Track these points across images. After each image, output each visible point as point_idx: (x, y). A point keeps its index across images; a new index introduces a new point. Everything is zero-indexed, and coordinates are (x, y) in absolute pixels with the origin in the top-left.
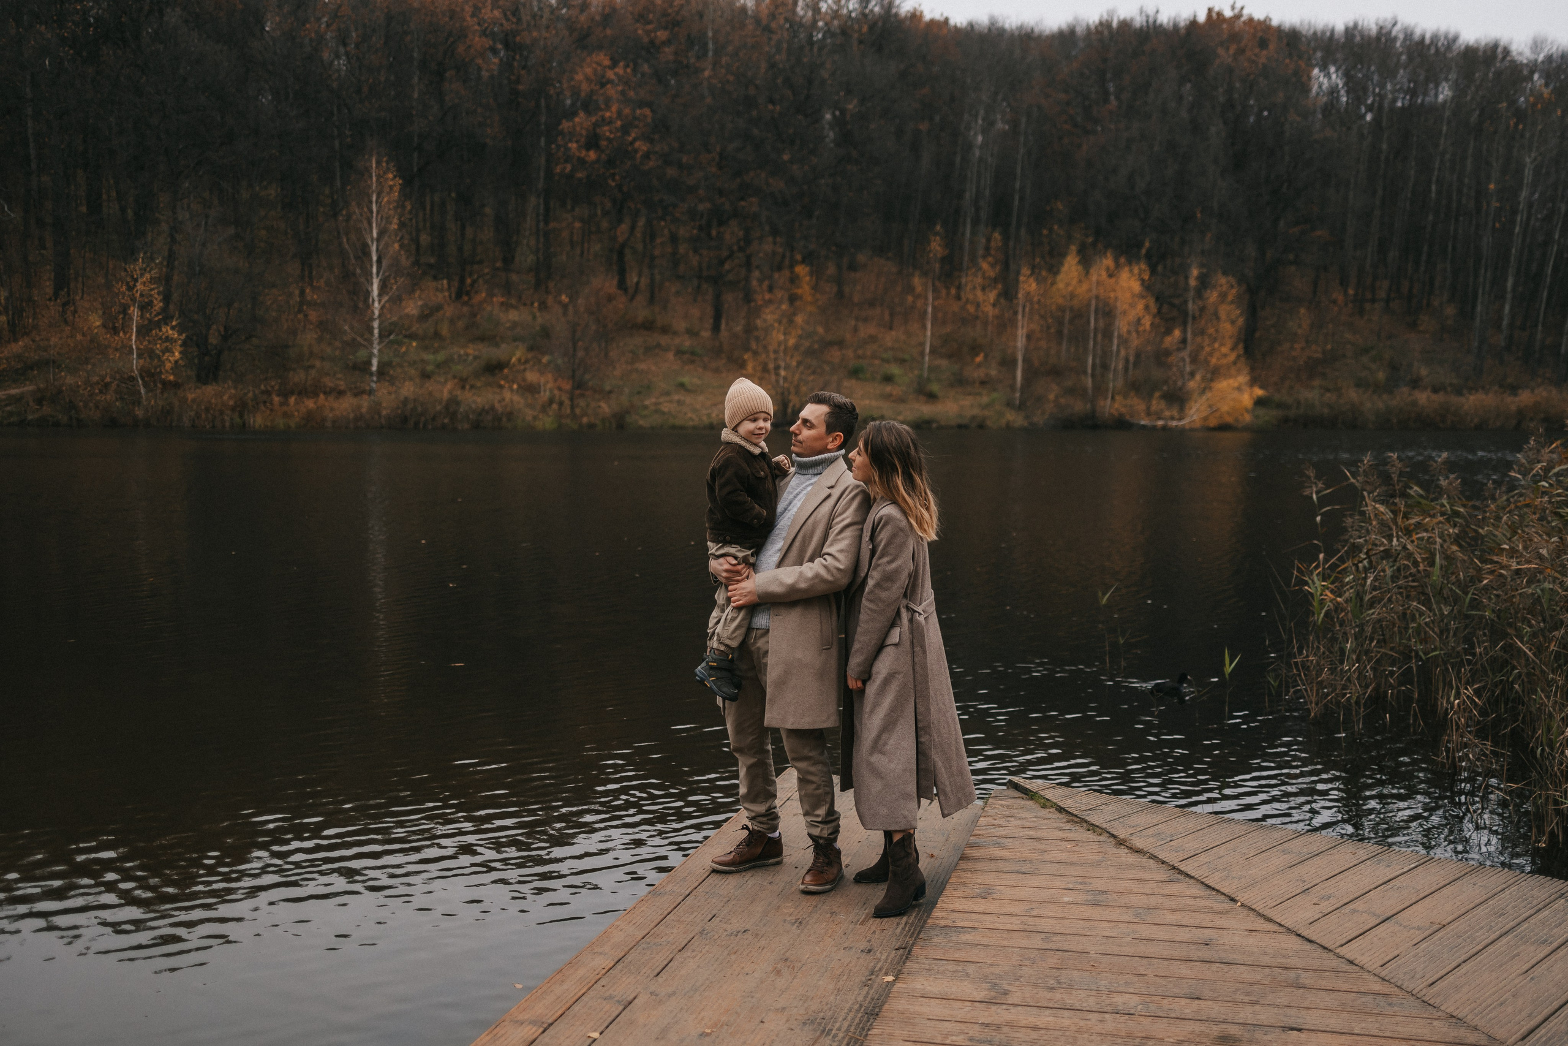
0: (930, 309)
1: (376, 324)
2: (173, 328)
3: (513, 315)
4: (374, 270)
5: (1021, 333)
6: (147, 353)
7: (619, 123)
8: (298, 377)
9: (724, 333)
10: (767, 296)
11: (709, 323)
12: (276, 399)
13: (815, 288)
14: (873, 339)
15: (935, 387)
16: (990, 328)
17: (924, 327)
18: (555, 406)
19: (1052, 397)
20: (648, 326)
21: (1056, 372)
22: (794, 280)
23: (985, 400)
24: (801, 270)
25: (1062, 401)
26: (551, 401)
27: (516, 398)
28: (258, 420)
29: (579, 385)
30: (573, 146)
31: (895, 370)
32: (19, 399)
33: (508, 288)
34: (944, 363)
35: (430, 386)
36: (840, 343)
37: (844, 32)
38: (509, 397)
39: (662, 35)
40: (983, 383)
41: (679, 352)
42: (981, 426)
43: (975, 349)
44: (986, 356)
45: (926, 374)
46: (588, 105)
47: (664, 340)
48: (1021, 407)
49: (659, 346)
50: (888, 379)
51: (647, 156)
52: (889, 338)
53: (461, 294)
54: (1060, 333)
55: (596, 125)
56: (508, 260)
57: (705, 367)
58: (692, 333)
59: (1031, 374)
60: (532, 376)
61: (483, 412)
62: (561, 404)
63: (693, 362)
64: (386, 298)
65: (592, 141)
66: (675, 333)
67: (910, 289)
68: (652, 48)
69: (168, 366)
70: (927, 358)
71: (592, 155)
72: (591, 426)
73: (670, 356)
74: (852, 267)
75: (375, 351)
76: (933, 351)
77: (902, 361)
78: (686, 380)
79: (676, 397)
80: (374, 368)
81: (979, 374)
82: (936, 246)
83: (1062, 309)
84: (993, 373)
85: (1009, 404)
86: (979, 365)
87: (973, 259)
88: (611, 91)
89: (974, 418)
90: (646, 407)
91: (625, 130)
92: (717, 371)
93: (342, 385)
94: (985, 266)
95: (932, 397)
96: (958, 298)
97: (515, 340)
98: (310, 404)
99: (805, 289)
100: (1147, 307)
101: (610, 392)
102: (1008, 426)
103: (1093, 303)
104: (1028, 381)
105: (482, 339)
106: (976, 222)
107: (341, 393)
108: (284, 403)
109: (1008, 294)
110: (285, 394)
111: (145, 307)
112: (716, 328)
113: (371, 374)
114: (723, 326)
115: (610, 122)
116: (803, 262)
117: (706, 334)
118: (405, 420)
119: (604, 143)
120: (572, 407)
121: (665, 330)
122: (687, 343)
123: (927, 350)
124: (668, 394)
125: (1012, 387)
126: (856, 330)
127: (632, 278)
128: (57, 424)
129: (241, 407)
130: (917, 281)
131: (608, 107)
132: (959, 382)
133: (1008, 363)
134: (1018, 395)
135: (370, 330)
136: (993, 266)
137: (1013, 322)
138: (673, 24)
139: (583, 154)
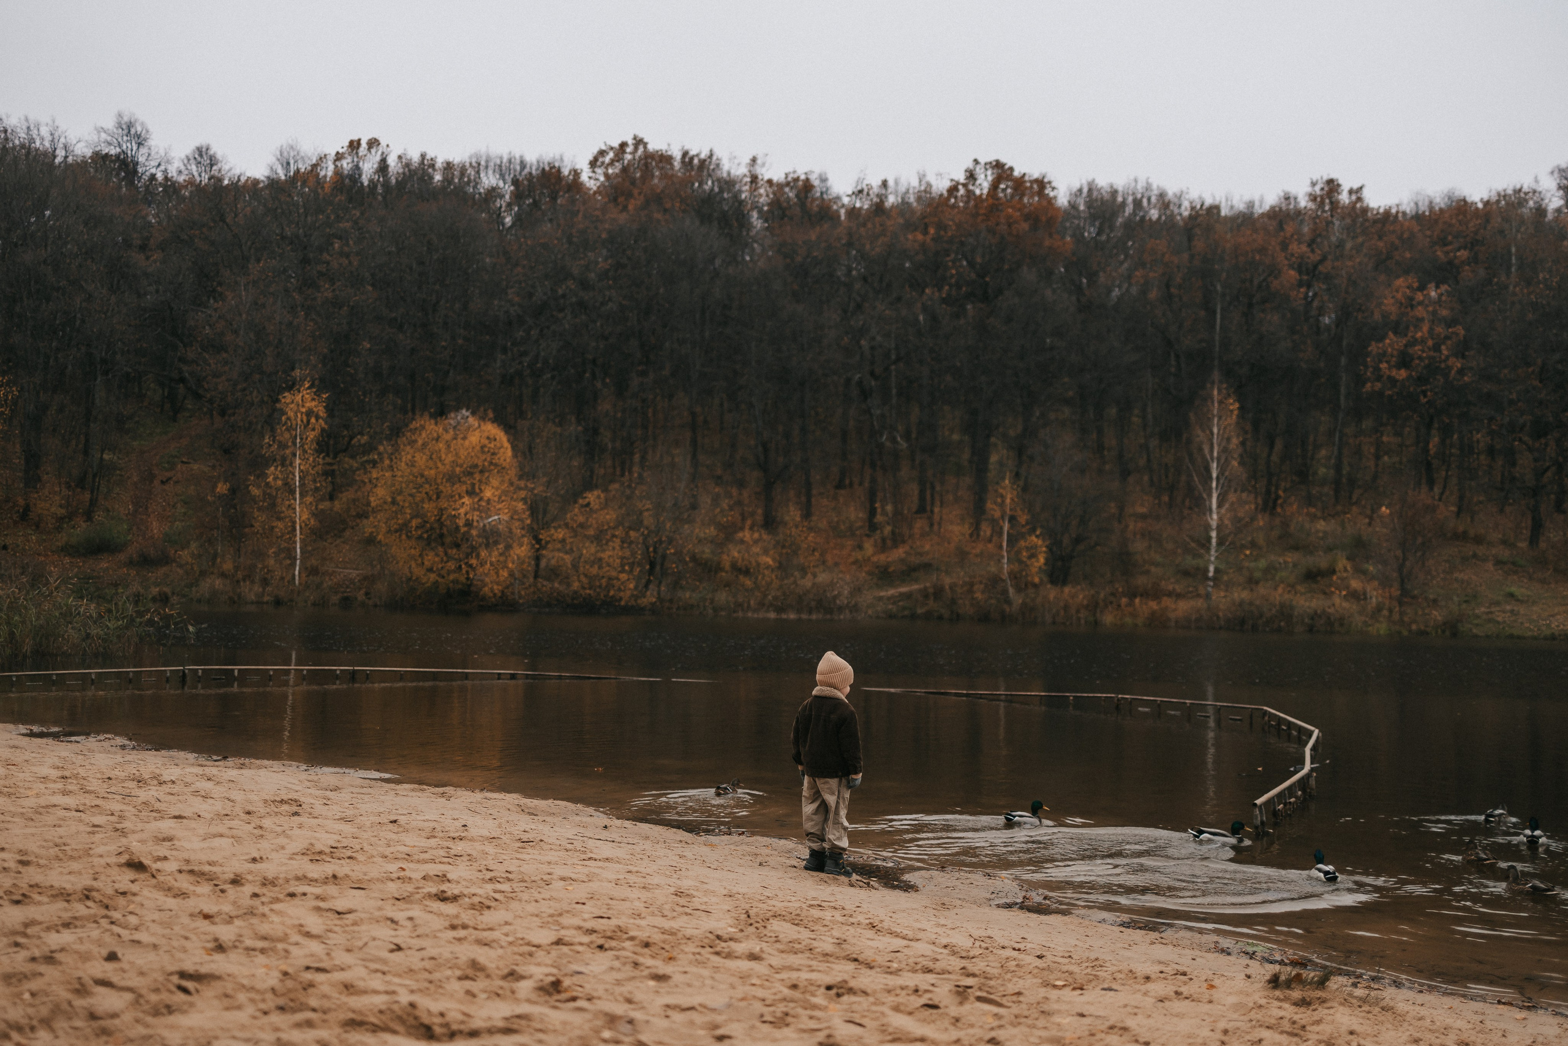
1: (1214, 534)
2: (1037, 537)
3: (1321, 525)
4: (1214, 484)
6: (1015, 558)
7: (1429, 343)
8: (1141, 581)
9: (1544, 545)
11: (1527, 533)
12: (1124, 601)
18: (1385, 612)
20: (1463, 537)
26: (1379, 609)
27: (1345, 605)
28: (1108, 618)
29: (1404, 592)
30: (1384, 366)
32: (908, 596)
33: (1309, 501)
35: (1262, 590)
38: (1339, 604)
39: (1463, 255)
41: (1499, 563)
46: (1398, 328)
47: (1481, 550)
49: (1475, 556)
51: (1462, 372)
53: (1269, 505)
55: (1408, 345)
56: (1304, 474)
57: (1531, 578)
58: (1507, 543)
60: (1355, 584)
61: (1314, 616)
62: (1391, 611)
63: (1516, 572)
64: (1223, 511)
65: (1404, 361)
66: (1490, 544)
69: (1034, 570)
71: (1403, 374)
72: (1422, 633)
73: (1490, 566)
75: (1213, 559)
78: (1513, 589)
79: (1508, 608)
80: (1211, 574)
88: (1421, 312)
90: (1477, 617)
91: (1437, 348)
92: (1543, 581)
93: (1179, 588)
97: (1329, 549)
98: (1153, 605)
101: (1435, 601)
105: (1296, 548)
107: (1179, 596)
108: (1131, 604)
110: (1132, 595)
111: (1012, 519)
112: (1534, 540)
113: (1208, 579)
114: (1542, 536)
115: (1422, 341)
117: (1523, 545)
118: (1243, 622)
119: (1415, 362)
120: (1402, 614)
121: (1479, 540)
122: (1505, 553)
124: (1498, 603)
127: (1438, 490)
128: (940, 618)
129: (1094, 606)
131: (1417, 327)
135: (1209, 539)
138: (1473, 244)
139: (1394, 373)
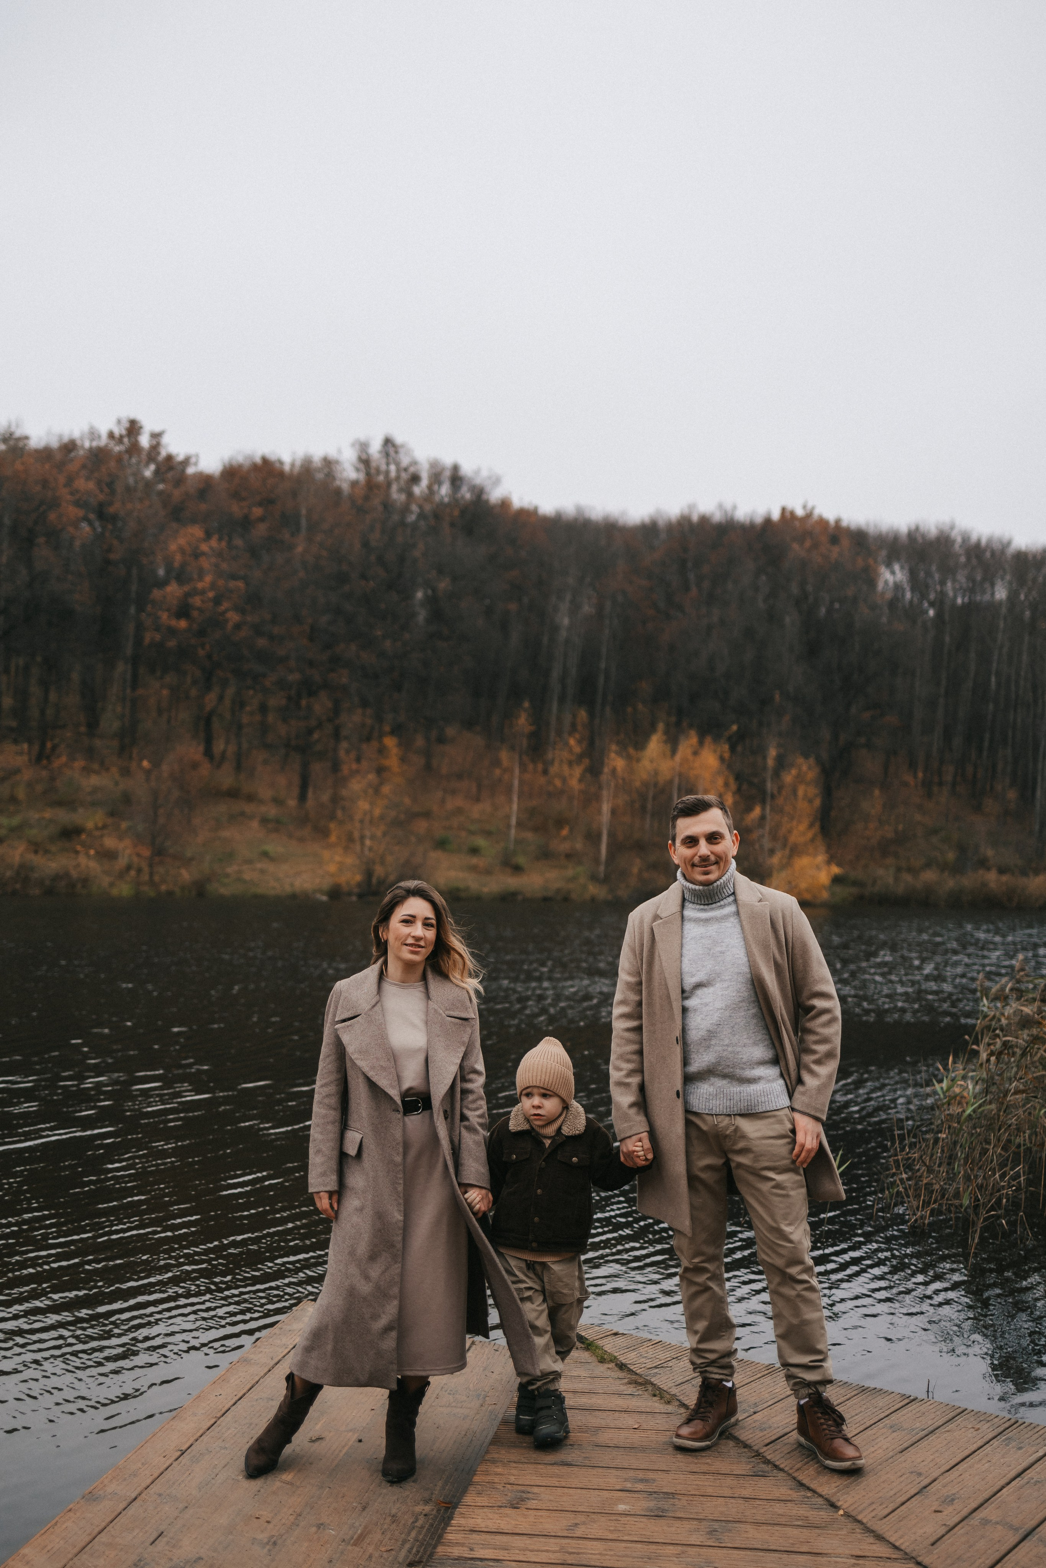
0: (516, 783)
3: (94, 780)
5: (606, 808)
7: (211, 594)
9: (310, 803)
10: (354, 766)
11: (296, 791)
13: (403, 760)
14: (459, 811)
15: (521, 860)
16: (575, 803)
17: (510, 801)
18: (133, 872)
19: (635, 870)
20: (233, 794)
21: (640, 847)
22: (382, 751)
23: (570, 872)
24: (390, 742)
25: (646, 875)
26: (129, 868)
27: (92, 864)
29: (159, 852)
30: (164, 616)
31: (481, 842)
33: (90, 753)
34: (529, 835)
35: (2, 849)
36: (427, 815)
37: (437, 515)
38: (85, 863)
39: (258, 512)
40: (568, 856)
41: (264, 821)
42: (566, 899)
43: (560, 823)
44: (571, 830)
45: (512, 847)
46: (181, 577)
47: (249, 808)
48: (606, 880)
49: (243, 814)
50: (474, 851)
51: (238, 627)
52: (477, 810)
53: (41, 757)
54: (643, 808)
55: (187, 595)
56: (93, 725)
57: (290, 836)
58: (278, 801)
59: (616, 848)
60: (110, 842)
61: (57, 877)
62: (139, 871)
63: (277, 830)
65: (183, 611)
66: (261, 802)
67: (497, 763)
68: (246, 523)
70: (513, 831)
71: (183, 624)
72: (170, 893)
73: (255, 824)
74: (441, 740)
76: (519, 824)
77: (488, 834)
78: (269, 848)
79: (259, 866)
81: (565, 847)
82: (523, 722)
83: (646, 784)
84: (579, 846)
85: (594, 878)
86: (565, 839)
87: (559, 733)
88: (205, 563)
89: (558, 891)
90: (227, 876)
91: (217, 601)
92: (301, 840)
94: (572, 742)
95: (517, 869)
96: (545, 772)
97: (94, 804)
99: (393, 762)
100: (726, 784)
101: (192, 859)
102: (593, 899)
103: (676, 781)
104: (611, 856)
105: (60, 804)
106: (562, 700)
109: (594, 770)
112: (303, 797)
114: (310, 794)
115: (203, 592)
116: (393, 733)
117: (292, 803)
119: (195, 614)
120: (151, 874)
121: (251, 798)
122: (272, 811)
123: (514, 821)
124: (249, 862)
125: (597, 860)
126: (443, 801)
127: (219, 746)
130: (504, 756)
131: (201, 578)
132: (545, 855)
133: (593, 837)
134: (602, 868)
136: (579, 742)
137: (598, 798)
138: (268, 502)
139: (173, 623)
